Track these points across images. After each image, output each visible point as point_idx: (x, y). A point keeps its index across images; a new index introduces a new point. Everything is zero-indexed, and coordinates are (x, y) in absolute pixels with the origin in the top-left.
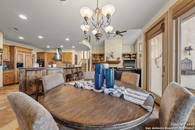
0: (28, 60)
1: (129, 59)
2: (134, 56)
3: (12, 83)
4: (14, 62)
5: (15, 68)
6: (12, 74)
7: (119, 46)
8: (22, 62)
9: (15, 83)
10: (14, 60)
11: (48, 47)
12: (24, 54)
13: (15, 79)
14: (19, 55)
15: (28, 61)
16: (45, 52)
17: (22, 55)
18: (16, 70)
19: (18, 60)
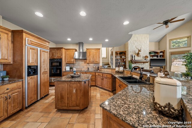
0: (44, 59)
1: (155, 58)
2: (161, 54)
3: (18, 109)
4: (22, 65)
5: (24, 76)
6: (19, 90)
7: (145, 42)
8: (36, 65)
9: (24, 107)
10: (22, 60)
11: (69, 39)
12: (39, 49)
13: (25, 98)
14: (30, 50)
15: (44, 62)
16: (62, 48)
17: (36, 51)
18: (27, 79)
19: (29, 60)
